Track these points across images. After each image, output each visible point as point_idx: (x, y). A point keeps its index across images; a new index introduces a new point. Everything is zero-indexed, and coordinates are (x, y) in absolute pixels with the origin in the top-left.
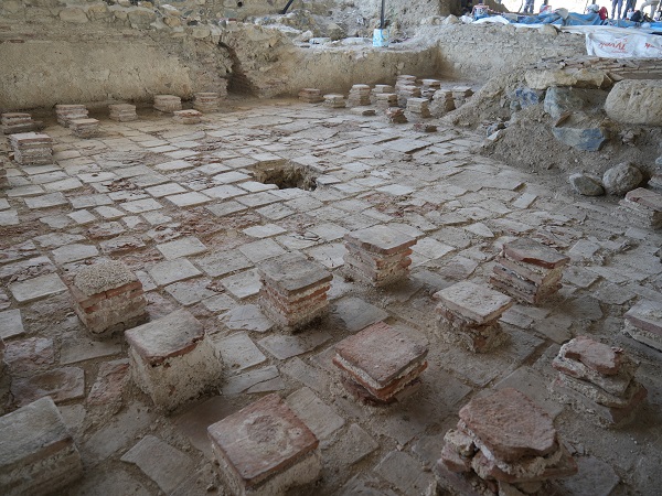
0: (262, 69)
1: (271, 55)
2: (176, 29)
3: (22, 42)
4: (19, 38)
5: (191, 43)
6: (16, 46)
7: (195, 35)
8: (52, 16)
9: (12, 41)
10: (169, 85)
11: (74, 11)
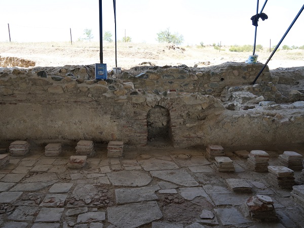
0: (188, 125)
1: (202, 115)
2: (121, 97)
3: (16, 104)
4: (14, 102)
5: (130, 106)
6: (12, 106)
7: (134, 101)
8: (44, 90)
9: (10, 104)
10: (101, 133)
11: (56, 87)
